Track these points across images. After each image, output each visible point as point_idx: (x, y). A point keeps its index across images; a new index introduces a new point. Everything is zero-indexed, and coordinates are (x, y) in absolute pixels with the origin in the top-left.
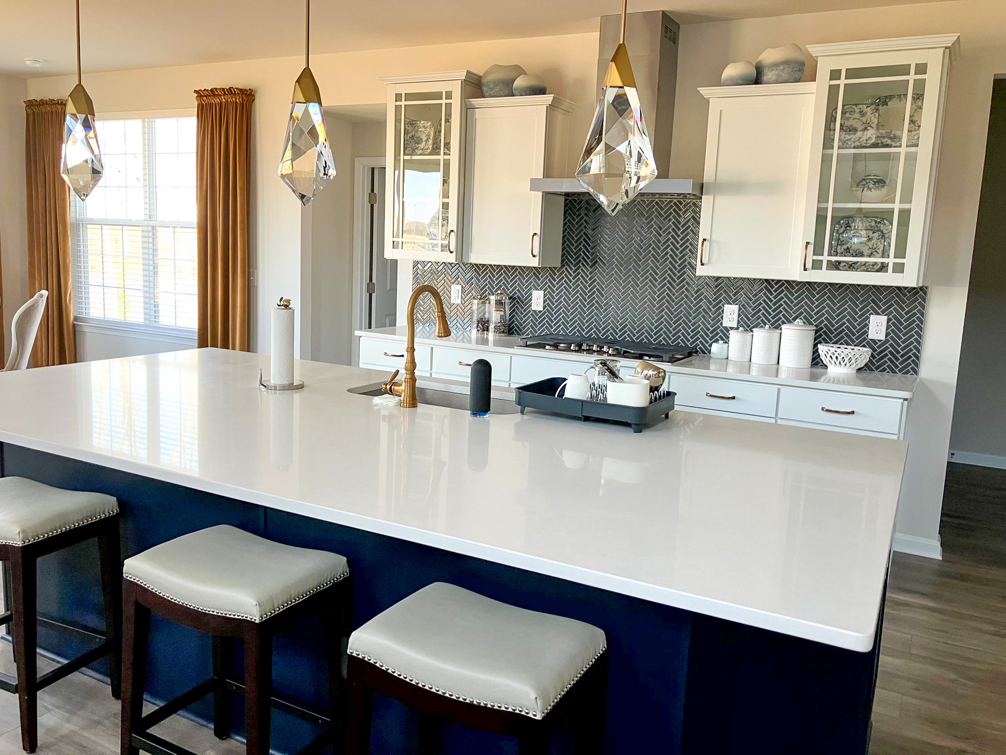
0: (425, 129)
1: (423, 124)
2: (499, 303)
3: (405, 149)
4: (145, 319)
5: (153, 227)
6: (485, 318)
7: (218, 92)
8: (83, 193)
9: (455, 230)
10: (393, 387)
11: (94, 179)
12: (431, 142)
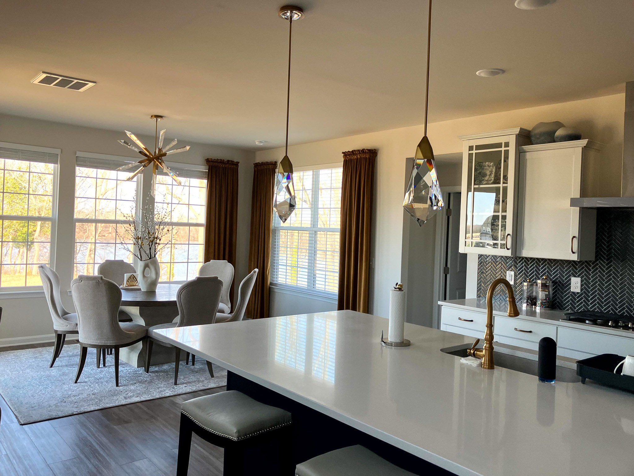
0: (489, 168)
1: (487, 164)
2: (544, 286)
3: (475, 181)
4: (308, 285)
5: (315, 231)
6: (533, 296)
7: (356, 152)
8: (284, 218)
9: (511, 234)
10: (475, 352)
11: (290, 210)
12: (493, 175)
